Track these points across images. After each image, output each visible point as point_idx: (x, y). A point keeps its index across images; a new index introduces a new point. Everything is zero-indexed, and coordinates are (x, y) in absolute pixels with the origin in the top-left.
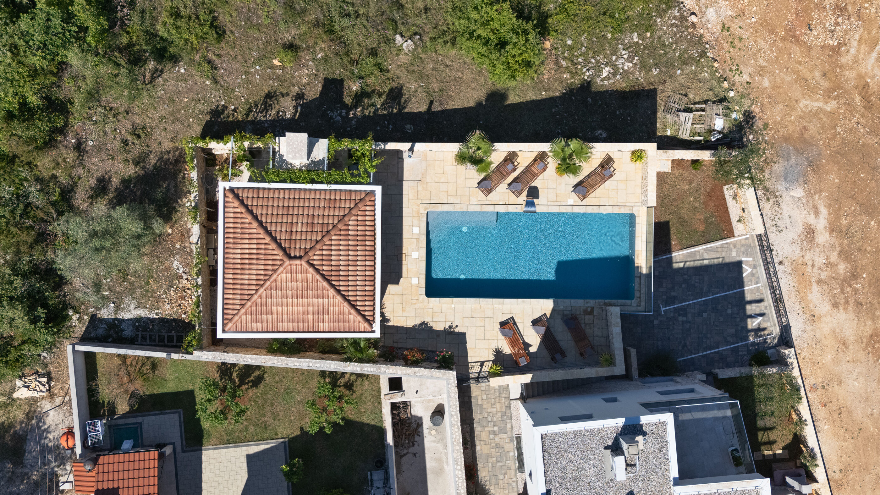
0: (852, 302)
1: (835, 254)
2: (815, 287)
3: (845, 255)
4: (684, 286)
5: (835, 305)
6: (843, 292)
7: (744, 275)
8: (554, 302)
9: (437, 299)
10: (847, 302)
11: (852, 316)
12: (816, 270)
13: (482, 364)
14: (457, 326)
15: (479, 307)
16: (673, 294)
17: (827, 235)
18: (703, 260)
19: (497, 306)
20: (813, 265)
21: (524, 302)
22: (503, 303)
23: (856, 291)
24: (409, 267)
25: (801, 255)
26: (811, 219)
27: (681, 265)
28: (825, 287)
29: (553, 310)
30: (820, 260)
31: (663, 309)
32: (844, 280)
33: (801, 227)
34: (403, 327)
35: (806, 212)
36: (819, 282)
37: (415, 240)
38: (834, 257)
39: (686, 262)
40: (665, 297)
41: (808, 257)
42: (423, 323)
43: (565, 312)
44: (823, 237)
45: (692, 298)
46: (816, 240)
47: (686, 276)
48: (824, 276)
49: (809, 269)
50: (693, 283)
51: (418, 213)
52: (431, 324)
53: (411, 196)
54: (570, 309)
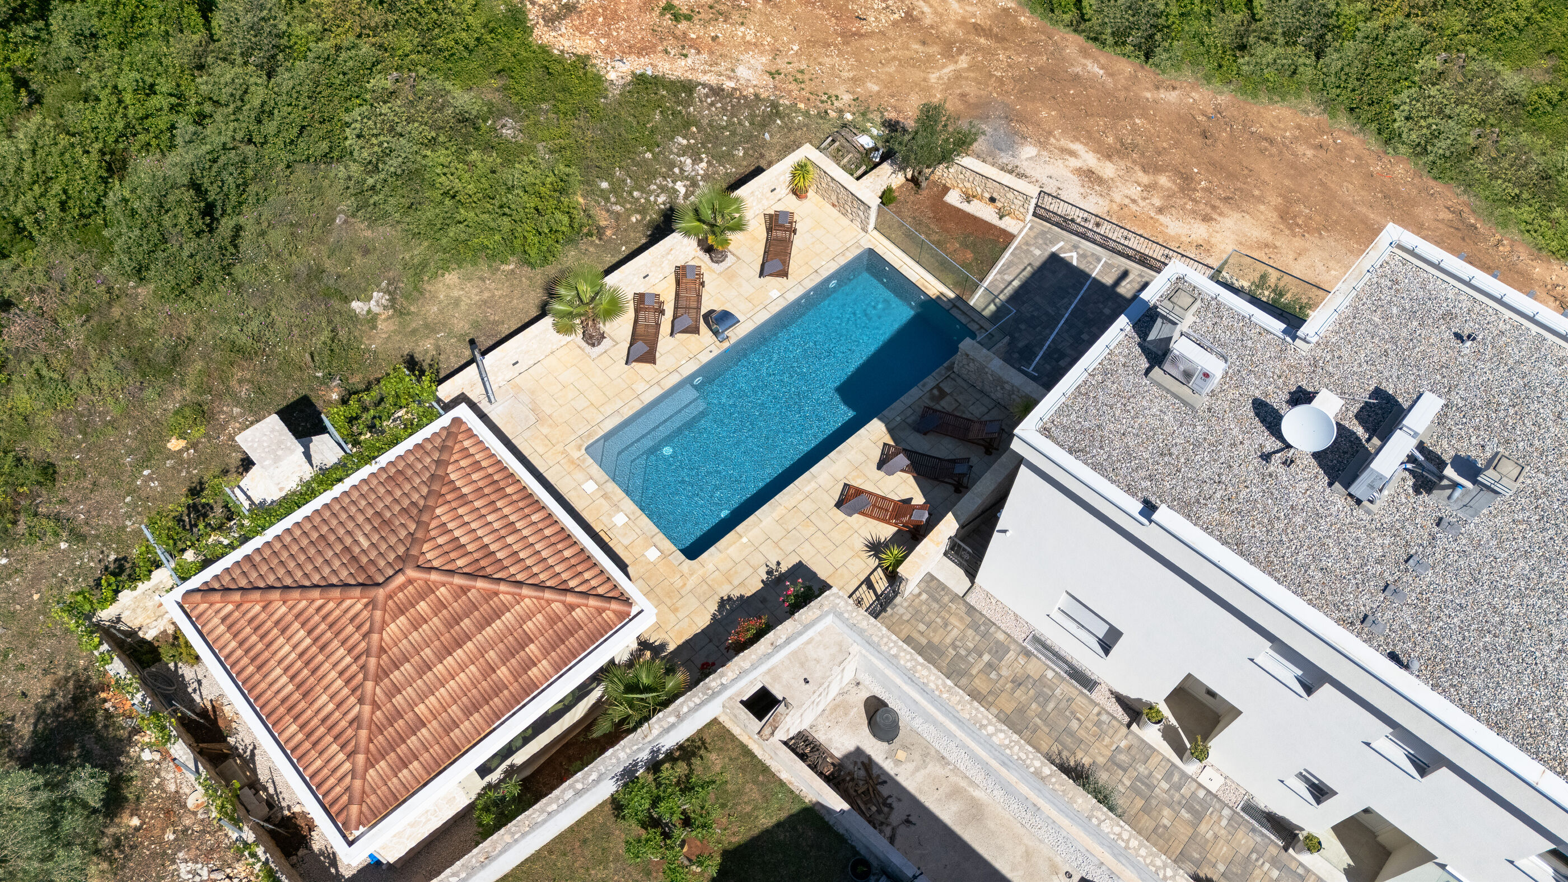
0: (1218, 203)
1: (1140, 174)
2: (1162, 218)
3: (1150, 167)
4: (1023, 326)
5: (1206, 219)
6: (1194, 200)
7: (1075, 263)
8: (880, 419)
9: (712, 549)
10: (1214, 208)
11: (1237, 215)
12: (1142, 203)
13: (868, 583)
14: (778, 563)
15: (784, 511)
16: (1021, 344)
17: (1108, 164)
18: (1010, 283)
19: (808, 489)
20: (1134, 201)
21: (840, 452)
22: (814, 477)
23: (1206, 190)
24: (626, 542)
25: (1108, 202)
26: (1074, 163)
27: (992, 307)
28: (1174, 211)
29: (891, 431)
30: (1135, 191)
31: (1030, 371)
32: (1182, 190)
33: (1075, 178)
34: (696, 635)
35: (1060, 162)
36: (1160, 211)
37: (602, 500)
38: (1145, 179)
39: (993, 301)
41: (1118, 197)
42: (722, 603)
43: (910, 421)
44: (1108, 170)
45: (1047, 331)
46: (1105, 177)
48: (1157, 202)
49: (1134, 207)
51: (572, 462)
52: (736, 594)
53: (541, 450)
54: (909, 412)
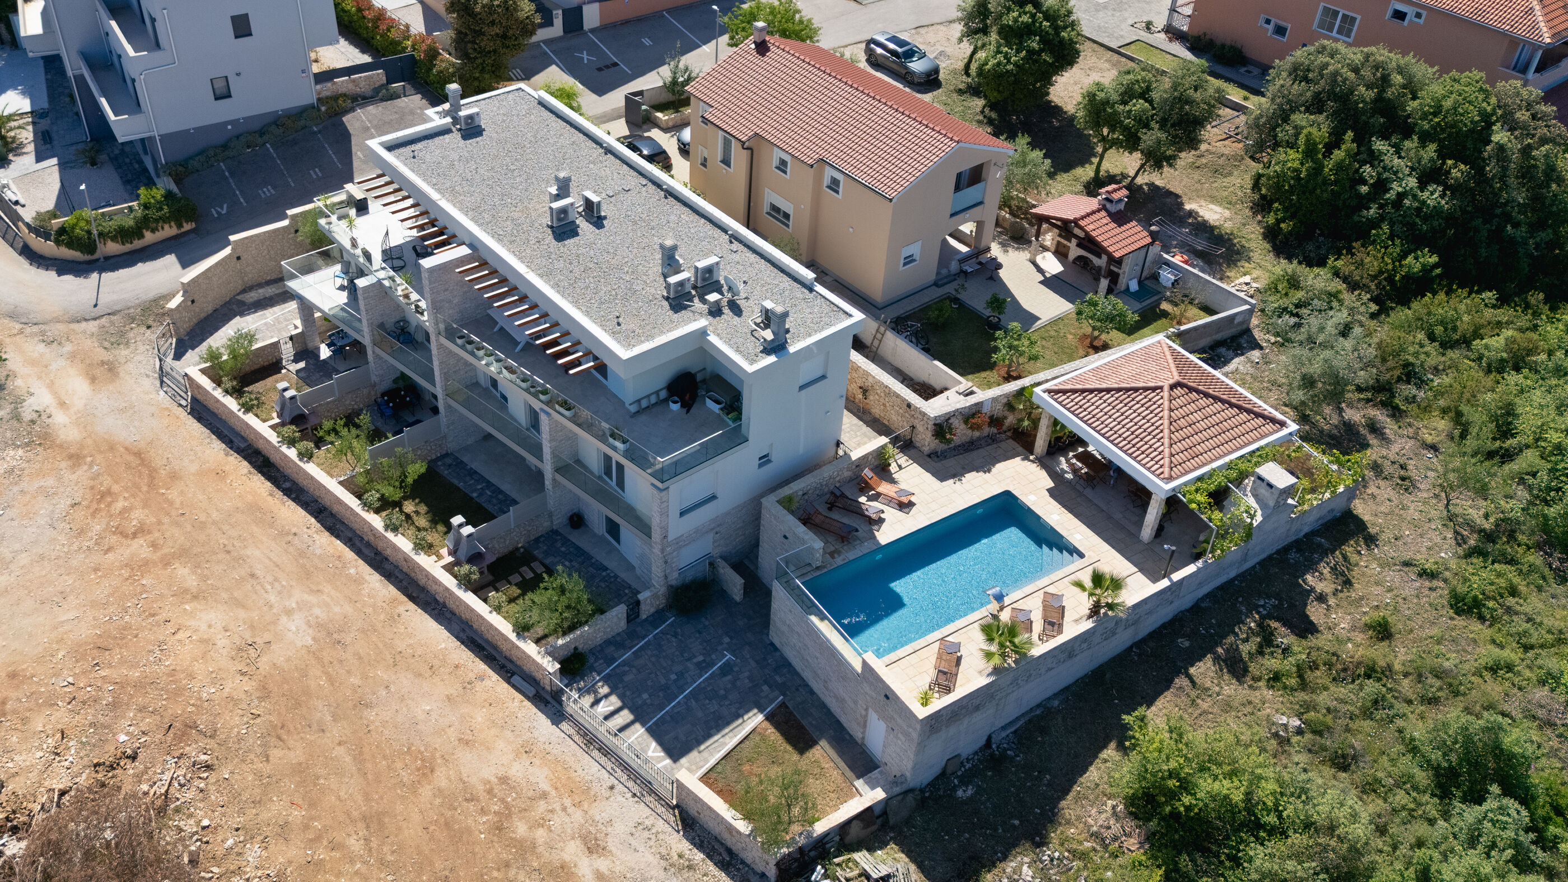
0: (483, 796)
1: (540, 841)
2: (545, 786)
3: (525, 849)
4: (722, 692)
5: (504, 780)
6: (503, 801)
7: (654, 744)
8: (879, 543)
9: (995, 493)
10: (490, 792)
11: (474, 780)
12: (557, 807)
13: (900, 467)
14: (955, 483)
16: (729, 677)
17: (566, 858)
19: (933, 514)
20: (564, 809)
22: (928, 520)
23: (483, 811)
25: (590, 812)
26: (603, 864)
28: (531, 793)
29: (874, 538)
30: (557, 821)
31: (729, 656)
32: (509, 816)
33: (611, 846)
34: (1004, 461)
35: (617, 869)
36: (544, 795)
38: (540, 834)
40: (736, 669)
41: (578, 815)
42: (989, 471)
44: (572, 851)
45: (703, 685)
46: (578, 842)
47: (727, 703)
48: (542, 806)
49: (568, 802)
50: (714, 701)
51: (1095, 552)
